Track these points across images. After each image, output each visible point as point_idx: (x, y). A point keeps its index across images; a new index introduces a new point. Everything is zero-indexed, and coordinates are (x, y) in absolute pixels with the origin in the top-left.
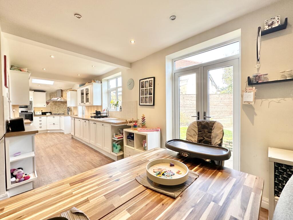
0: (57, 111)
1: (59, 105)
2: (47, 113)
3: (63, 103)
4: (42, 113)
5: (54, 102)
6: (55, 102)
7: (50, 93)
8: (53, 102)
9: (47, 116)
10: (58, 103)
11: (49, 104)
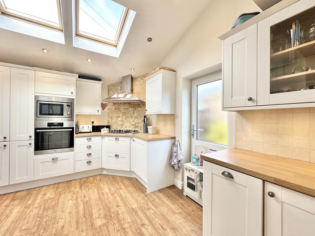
0: (121, 123)
1: (124, 111)
2: (103, 127)
3: (134, 107)
4: (93, 127)
5: (116, 105)
6: (118, 104)
7: (108, 86)
8: (114, 104)
9: (102, 136)
10: (123, 107)
11: (106, 109)
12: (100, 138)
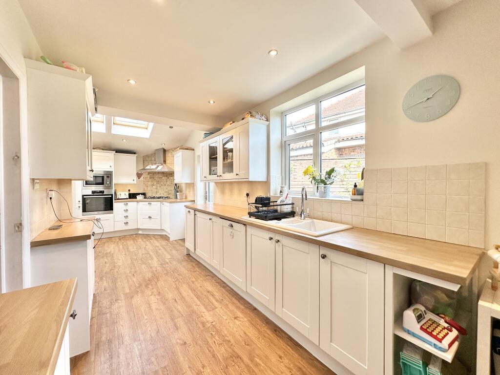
0: (156, 190)
1: (159, 180)
2: (139, 194)
3: (167, 176)
4: (130, 195)
5: (150, 175)
6: (153, 174)
7: (143, 156)
8: (149, 173)
9: (137, 201)
10: (157, 176)
11: (142, 178)
12: (136, 203)
